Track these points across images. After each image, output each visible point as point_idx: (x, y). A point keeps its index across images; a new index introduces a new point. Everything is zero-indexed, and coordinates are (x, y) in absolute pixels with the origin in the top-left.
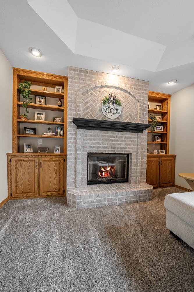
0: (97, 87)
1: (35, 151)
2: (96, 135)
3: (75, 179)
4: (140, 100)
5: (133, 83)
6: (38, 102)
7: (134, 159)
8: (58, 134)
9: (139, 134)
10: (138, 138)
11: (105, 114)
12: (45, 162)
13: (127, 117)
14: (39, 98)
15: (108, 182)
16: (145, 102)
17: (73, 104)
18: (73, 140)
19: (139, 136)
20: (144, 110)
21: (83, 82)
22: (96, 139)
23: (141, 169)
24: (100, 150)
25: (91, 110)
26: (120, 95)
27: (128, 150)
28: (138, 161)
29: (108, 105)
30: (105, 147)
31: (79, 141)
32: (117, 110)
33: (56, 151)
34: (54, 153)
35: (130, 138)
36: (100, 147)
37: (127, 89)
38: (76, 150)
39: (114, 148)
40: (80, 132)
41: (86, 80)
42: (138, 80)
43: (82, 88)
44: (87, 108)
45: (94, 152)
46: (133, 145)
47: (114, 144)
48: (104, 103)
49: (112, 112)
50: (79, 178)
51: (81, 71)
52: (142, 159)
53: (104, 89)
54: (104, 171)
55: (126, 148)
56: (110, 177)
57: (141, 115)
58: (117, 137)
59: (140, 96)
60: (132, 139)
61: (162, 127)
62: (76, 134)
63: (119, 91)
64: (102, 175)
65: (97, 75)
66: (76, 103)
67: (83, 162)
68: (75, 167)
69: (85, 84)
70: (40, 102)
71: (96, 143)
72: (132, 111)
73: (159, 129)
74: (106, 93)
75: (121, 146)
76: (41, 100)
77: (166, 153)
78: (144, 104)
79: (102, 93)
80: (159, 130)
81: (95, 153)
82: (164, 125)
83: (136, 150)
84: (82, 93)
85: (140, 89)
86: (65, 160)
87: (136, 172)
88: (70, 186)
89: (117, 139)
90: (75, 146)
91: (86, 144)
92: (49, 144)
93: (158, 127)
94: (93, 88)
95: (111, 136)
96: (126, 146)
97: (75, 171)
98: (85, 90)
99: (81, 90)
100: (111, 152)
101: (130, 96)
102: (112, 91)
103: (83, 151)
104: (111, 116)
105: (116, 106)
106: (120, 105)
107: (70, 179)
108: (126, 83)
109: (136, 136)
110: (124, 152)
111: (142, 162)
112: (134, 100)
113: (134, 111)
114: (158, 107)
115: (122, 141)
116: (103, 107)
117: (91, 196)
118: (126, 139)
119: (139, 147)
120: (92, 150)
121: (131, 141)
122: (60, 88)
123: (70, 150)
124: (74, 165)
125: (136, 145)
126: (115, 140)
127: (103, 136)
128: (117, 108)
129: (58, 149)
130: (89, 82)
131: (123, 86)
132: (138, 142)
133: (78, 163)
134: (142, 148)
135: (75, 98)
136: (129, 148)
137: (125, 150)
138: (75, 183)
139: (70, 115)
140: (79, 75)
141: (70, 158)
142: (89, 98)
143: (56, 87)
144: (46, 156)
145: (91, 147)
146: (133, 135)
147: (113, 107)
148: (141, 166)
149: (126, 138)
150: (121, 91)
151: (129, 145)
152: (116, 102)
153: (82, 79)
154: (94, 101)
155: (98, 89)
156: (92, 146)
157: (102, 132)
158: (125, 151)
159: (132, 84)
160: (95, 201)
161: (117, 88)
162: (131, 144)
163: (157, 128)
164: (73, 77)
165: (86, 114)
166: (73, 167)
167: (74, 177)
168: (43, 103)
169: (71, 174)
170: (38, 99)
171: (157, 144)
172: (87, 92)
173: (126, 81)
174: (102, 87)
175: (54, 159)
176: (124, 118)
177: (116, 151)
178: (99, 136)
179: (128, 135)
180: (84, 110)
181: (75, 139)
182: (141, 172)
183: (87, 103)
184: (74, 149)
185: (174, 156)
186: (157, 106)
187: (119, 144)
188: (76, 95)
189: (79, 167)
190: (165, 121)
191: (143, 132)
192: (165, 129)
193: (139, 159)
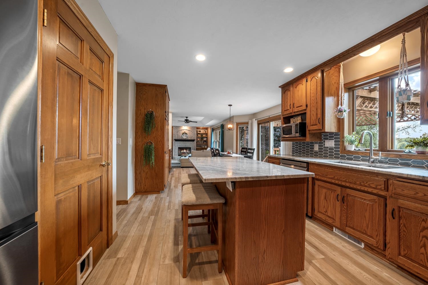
5: (191, 128)
10: (193, 143)
13: (189, 137)
16: (195, 133)
20: (194, 135)
25: (179, 136)
26: (187, 132)
30: (184, 146)
31: (176, 144)
32: (186, 136)
36: (182, 146)
39: (186, 146)
40: (176, 142)
42: (193, 127)
46: (192, 145)
48: (183, 134)
50: (176, 154)
59: (193, 131)
65: (181, 127)
66: (175, 135)
67: (177, 149)
69: (177, 130)
71: (180, 145)
72: (191, 136)
74: (183, 131)
77: (207, 147)
80: (205, 139)
82: (207, 137)
84: (177, 132)
85: (193, 129)
91: (178, 145)
95: (184, 143)
101: (190, 131)
102: (185, 131)
103: (177, 147)
104: (184, 137)
106: (187, 134)
110: (189, 147)
115: (188, 144)
117: (178, 157)
120: (179, 147)
126: (186, 144)
130: (179, 130)
131: (188, 129)
134: (194, 146)
138: (175, 155)
139: (173, 138)
140: (176, 128)
141: (174, 149)
146: (191, 142)
151: (190, 145)
152: (186, 134)
154: (180, 134)
155: (181, 131)
164: (174, 128)
166: (174, 151)
169: (174, 153)
171: (205, 144)
178: (181, 143)
179: (190, 142)
180: (177, 137)
181: (175, 144)
183: (178, 134)
184: (175, 146)
186: (204, 131)
188: (175, 133)
189: (176, 151)
190: (207, 136)
191: (195, 141)
192: (207, 139)
193: (193, 149)
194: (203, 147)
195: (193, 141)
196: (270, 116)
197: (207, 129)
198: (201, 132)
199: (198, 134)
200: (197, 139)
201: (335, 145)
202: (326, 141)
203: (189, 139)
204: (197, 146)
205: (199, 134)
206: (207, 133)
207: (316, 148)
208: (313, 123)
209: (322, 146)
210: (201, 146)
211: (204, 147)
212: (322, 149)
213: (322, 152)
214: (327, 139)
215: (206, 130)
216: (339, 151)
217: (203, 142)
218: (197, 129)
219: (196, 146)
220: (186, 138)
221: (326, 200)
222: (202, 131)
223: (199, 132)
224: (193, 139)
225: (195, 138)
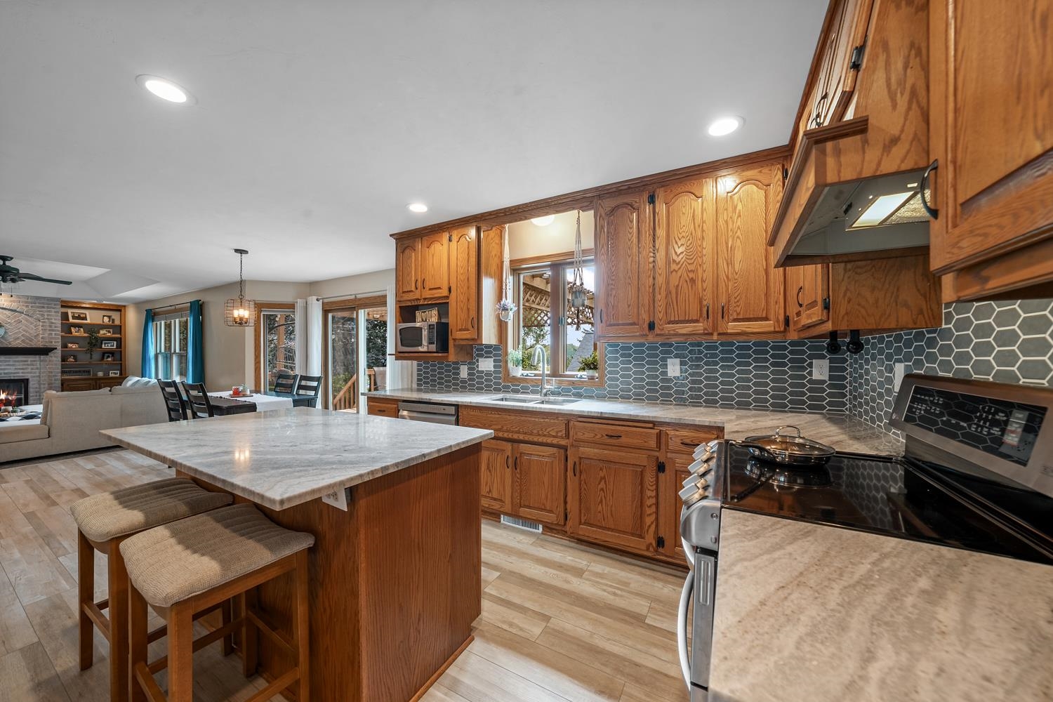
4: (43, 320)
5: (29, 300)
7: (33, 384)
9: (42, 357)
10: (41, 361)
13: (17, 339)
16: (53, 321)
19: (42, 359)
20: (51, 331)
27: (20, 375)
28: (42, 386)
35: (25, 361)
37: (14, 308)
42: (38, 298)
46: (32, 369)
52: (49, 384)
55: (17, 373)
57: (46, 335)
59: (43, 315)
60: (29, 363)
61: (115, 343)
72: (27, 332)
73: (109, 345)
75: (6, 371)
77: (121, 374)
78: (52, 323)
80: (112, 346)
82: (120, 342)
83: (38, 374)
85: (41, 307)
93: (107, 343)
96: (18, 371)
101: (23, 315)
108: (13, 302)
109: (37, 359)
112: (30, 319)
113: (32, 332)
114: (106, 318)
115: (8, 365)
118: (17, 363)
119: (43, 371)
121: (28, 365)
125: (37, 369)
132: (40, 364)
134: (51, 372)
136: (22, 373)
146: (30, 358)
149: (15, 361)
151: (23, 369)
158: (15, 377)
159: (26, 302)
162: (27, 368)
163: (105, 344)
171: (109, 364)
176: (12, 340)
179: (21, 358)
186: (104, 316)
190: (119, 336)
191: (51, 354)
192: (119, 346)
193: (44, 384)
194: (100, 376)
195: (45, 351)
196: (359, 296)
197: (120, 311)
198: (85, 318)
199: (67, 327)
200: (64, 346)
201: (495, 367)
202: (480, 359)
203: (17, 344)
204: (63, 372)
205: (79, 326)
206: (117, 322)
207: (464, 372)
208: (462, 325)
209: (474, 369)
210: (89, 372)
211: (106, 375)
212: (474, 374)
213: (474, 380)
214: (482, 356)
215: (115, 316)
216: (500, 378)
217: (96, 356)
218: (62, 306)
219: (60, 371)
221: (490, 471)
222: (93, 318)
223: (74, 317)
224: (38, 344)
225: (58, 342)
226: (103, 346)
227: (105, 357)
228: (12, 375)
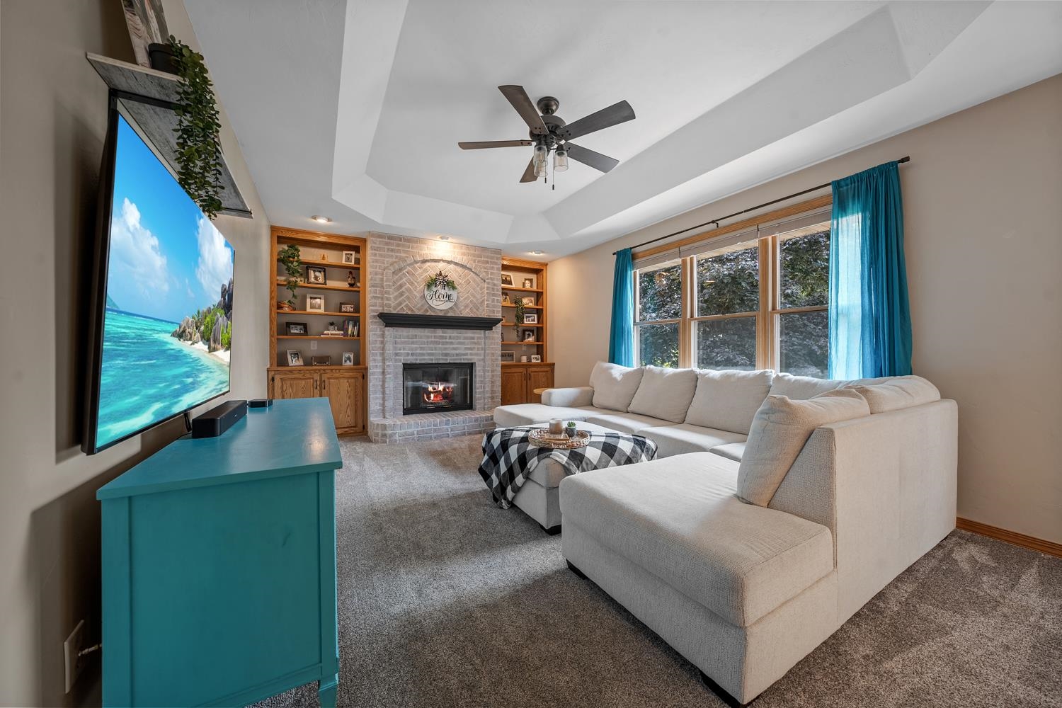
0: (416, 262)
1: (308, 363)
2: (416, 336)
3: (383, 405)
4: (488, 279)
5: (476, 253)
6: (312, 280)
7: (479, 371)
8: (350, 332)
9: (486, 332)
10: (485, 338)
11: (430, 302)
12: (332, 381)
13: (466, 306)
14: (314, 271)
15: (438, 409)
16: (496, 282)
17: (378, 289)
18: (379, 345)
19: (487, 335)
20: (494, 295)
21: (393, 254)
22: (416, 342)
23: (492, 386)
24: (424, 359)
25: (408, 298)
26: (452, 273)
27: (469, 357)
28: (487, 374)
29: (434, 289)
30: (432, 354)
31: (389, 347)
32: (450, 296)
33: (345, 361)
34: (341, 365)
35: (473, 338)
36: (423, 354)
37: (465, 264)
38: (384, 360)
39: (446, 355)
40: (390, 332)
41: (399, 251)
42: (484, 249)
43: (392, 264)
44: (402, 294)
45: (414, 362)
46: (478, 349)
47: (445, 349)
48: (429, 286)
49: (442, 299)
50: (389, 404)
51: (391, 237)
52: (492, 371)
53: (428, 264)
54: (433, 392)
55: (466, 354)
56: (444, 403)
57: (490, 302)
58: (450, 338)
59: (487, 273)
60: (476, 341)
61: (536, 316)
62: (383, 336)
63: (452, 266)
64: (429, 398)
65: (417, 242)
66: (382, 287)
67: (396, 377)
68: (383, 386)
69: (397, 257)
70: (316, 277)
71: (416, 349)
72: (475, 297)
73: (530, 319)
74: (432, 270)
75: (458, 352)
76: (317, 274)
77: (542, 360)
78: (494, 285)
79: (426, 271)
80: (530, 321)
81: (416, 364)
82: (539, 312)
83: (482, 357)
84: (393, 273)
85: (487, 262)
86: (364, 377)
87: (484, 392)
88: (376, 416)
89: (450, 340)
90: (383, 354)
91: (400, 350)
92: (331, 351)
93: (529, 317)
94: (411, 264)
95: (440, 336)
96: (467, 352)
97: (384, 393)
98: (397, 267)
99: (391, 268)
100: (441, 362)
101: (472, 273)
102: (441, 266)
103: (396, 360)
104: (440, 306)
105: (447, 291)
106: (454, 288)
107: (374, 404)
108: (463, 254)
109: (482, 335)
110: (463, 361)
111: (493, 376)
112: (478, 279)
113: (478, 297)
114: (527, 281)
115: (460, 343)
116: (426, 292)
117: (409, 426)
118: (466, 341)
119: (487, 352)
120: (411, 360)
121: (475, 343)
122: (351, 254)
123: (375, 360)
124: (381, 383)
125: (482, 348)
126: (447, 343)
127: (428, 337)
128: (449, 293)
129: (349, 359)
130: (403, 255)
131: (459, 259)
132: (485, 343)
133: (387, 380)
134: (493, 354)
135: (382, 280)
136: (471, 354)
137: (465, 357)
138: (383, 411)
139: (372, 306)
140: (387, 244)
141: (374, 373)
142: (404, 280)
143: (345, 252)
144: (332, 370)
145: (408, 354)
146: (477, 334)
147: (443, 292)
148: (492, 382)
149: (465, 338)
150: (456, 267)
151: (471, 349)
152: (449, 284)
153: (392, 250)
154: (412, 284)
155: (418, 264)
156: (410, 352)
157: (427, 330)
158: (464, 359)
159: (474, 256)
160: (415, 432)
161: (449, 262)
162: (474, 348)
163: (527, 317)
164: (378, 247)
165: (400, 304)
166: (380, 387)
167: (381, 402)
168: (321, 280)
169: (377, 398)
170: (312, 272)
171: (529, 345)
172: (401, 270)
173: (464, 251)
174: (424, 261)
175: (347, 375)
176: (463, 308)
177: (449, 360)
178: (421, 338)
179: (469, 333)
180: (396, 298)
181: (382, 342)
182: (493, 392)
183: (401, 286)
184: (381, 358)
185: (554, 364)
186: (526, 279)
187: (454, 349)
188: (383, 274)
189: (390, 385)
190: (539, 306)
191: (493, 328)
192: (540, 320)
193: (488, 371)
194: (524, 359)
195: (486, 324)
197: (541, 272)
198: (510, 283)
203: (466, 313)
204: (502, 355)
210: (511, 355)
211: (529, 359)
219: (499, 352)
220: (447, 311)
222: (516, 282)
224: (483, 313)
225: (498, 312)
226: (525, 322)
227: (526, 337)
228: (462, 357)
